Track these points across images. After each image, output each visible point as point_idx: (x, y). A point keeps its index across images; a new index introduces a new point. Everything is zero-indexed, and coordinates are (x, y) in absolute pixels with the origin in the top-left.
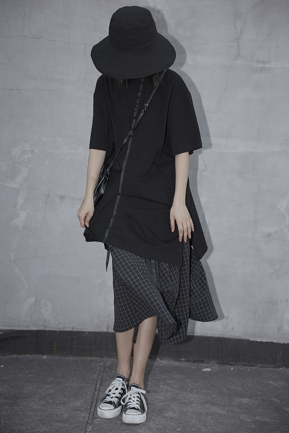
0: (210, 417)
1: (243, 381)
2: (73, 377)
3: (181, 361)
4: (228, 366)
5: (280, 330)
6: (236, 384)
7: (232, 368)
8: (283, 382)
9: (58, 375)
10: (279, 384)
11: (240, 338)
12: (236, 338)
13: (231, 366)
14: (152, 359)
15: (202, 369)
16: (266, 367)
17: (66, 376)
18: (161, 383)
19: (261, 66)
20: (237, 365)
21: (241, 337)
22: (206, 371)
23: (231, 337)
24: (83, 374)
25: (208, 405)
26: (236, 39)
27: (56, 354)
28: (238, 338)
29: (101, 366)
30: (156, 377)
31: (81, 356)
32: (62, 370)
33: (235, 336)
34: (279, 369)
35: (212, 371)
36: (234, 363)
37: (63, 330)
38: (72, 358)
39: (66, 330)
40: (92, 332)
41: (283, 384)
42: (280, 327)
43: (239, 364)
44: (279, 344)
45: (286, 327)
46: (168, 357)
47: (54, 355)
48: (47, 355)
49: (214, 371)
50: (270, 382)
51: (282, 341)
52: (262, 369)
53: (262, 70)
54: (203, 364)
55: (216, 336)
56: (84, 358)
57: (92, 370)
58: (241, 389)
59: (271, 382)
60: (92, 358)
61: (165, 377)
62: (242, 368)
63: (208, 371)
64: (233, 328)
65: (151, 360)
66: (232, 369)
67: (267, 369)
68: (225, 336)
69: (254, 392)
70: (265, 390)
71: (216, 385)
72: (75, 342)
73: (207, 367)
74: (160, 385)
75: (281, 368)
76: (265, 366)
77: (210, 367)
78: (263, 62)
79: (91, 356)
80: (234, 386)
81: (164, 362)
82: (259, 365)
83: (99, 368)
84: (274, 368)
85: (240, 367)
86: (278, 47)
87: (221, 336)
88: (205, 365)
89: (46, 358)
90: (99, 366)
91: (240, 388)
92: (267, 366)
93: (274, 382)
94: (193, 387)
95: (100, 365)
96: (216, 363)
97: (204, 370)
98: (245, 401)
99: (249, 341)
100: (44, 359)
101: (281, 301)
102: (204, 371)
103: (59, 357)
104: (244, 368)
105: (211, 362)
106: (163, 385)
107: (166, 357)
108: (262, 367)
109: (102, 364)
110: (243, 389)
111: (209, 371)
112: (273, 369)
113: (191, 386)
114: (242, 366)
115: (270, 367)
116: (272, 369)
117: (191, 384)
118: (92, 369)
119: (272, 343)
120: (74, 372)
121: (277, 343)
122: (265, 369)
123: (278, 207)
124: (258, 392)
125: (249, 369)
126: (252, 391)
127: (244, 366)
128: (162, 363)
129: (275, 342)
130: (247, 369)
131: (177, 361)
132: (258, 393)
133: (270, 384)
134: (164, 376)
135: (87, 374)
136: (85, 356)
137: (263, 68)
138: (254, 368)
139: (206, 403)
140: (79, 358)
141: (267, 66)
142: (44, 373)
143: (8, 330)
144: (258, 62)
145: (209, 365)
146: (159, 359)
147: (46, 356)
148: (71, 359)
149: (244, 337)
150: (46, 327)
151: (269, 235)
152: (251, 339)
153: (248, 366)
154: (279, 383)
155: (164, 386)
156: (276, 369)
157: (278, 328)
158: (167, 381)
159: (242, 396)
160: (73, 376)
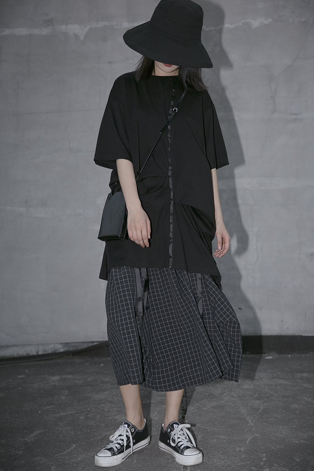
0: (279, 387)
1: (300, 363)
3: (246, 354)
4: (286, 355)
6: (296, 365)
7: (290, 356)
11: (294, 335)
12: (291, 335)
13: (288, 355)
15: (265, 358)
19: (294, 117)
25: (275, 380)
26: (272, 97)
35: (273, 358)
36: (291, 353)
49: (275, 358)
53: (295, 120)
54: (265, 354)
63: (270, 358)
64: (288, 328)
68: (282, 334)
69: (311, 369)
71: (279, 366)
77: (271, 356)
78: (295, 114)
80: (294, 366)
82: (312, 352)
85: (296, 355)
87: (278, 334)
88: (267, 355)
91: (299, 367)
96: (276, 353)
97: (267, 358)
98: (305, 375)
99: (301, 336)
104: (299, 355)
105: (271, 352)
110: (302, 367)
125: (304, 356)
126: (309, 368)
127: (299, 353)
130: (302, 356)
138: (308, 355)
139: (274, 378)
141: (299, 117)
143: (102, 341)
145: (270, 354)
149: (297, 334)
151: (312, 255)
152: (304, 335)
153: (302, 353)
159: (302, 372)
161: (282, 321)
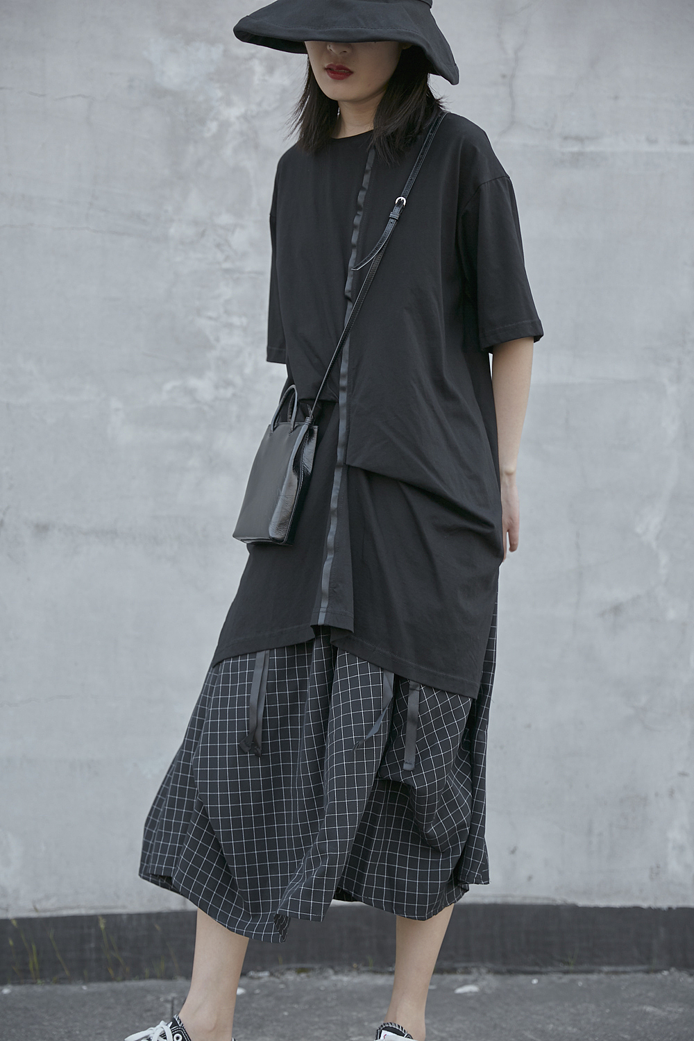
1: (572, 1010)
2: (100, 1034)
4: (522, 979)
5: (657, 874)
6: (558, 1020)
7: (535, 981)
8: (680, 1007)
9: (54, 1033)
10: (670, 1012)
11: (550, 902)
12: (539, 902)
13: (529, 977)
14: (311, 974)
15: (454, 990)
16: (625, 972)
17: (78, 1032)
18: (352, 1029)
19: (576, 149)
20: (546, 973)
21: (554, 900)
22: (465, 993)
23: (528, 901)
24: (126, 1026)
26: (504, 76)
27: (39, 981)
28: (546, 902)
29: (172, 1002)
30: (334, 1018)
31: (109, 979)
32: (63, 1020)
33: (537, 898)
34: (659, 976)
35: (482, 992)
36: (537, 969)
37: (55, 914)
38: (85, 988)
39: (65, 913)
40: (139, 915)
41: (681, 1010)
42: (658, 867)
43: (550, 968)
44: (656, 911)
45: (674, 866)
46: (355, 965)
47: (33, 983)
48: (13, 984)
49: (489, 992)
50: (644, 1007)
51: (664, 904)
52: (614, 977)
53: (576, 160)
54: (453, 977)
55: (486, 901)
56: (119, 986)
57: (149, 1014)
58: (575, 1030)
59: (649, 1009)
60: (141, 984)
61: (360, 1015)
62: (560, 978)
63: (471, 992)
64: (530, 878)
65: (308, 977)
66: (535, 984)
67: (627, 977)
68: (511, 900)
69: (610, 1034)
70: (638, 1027)
71: (504, 1026)
72: (93, 945)
73: (465, 983)
74: (350, 1037)
75: (666, 973)
76: (621, 969)
77: (474, 982)
78: (579, 139)
79: (140, 979)
80: (554, 1024)
81: (345, 979)
82: (606, 969)
83: (169, 1006)
84: (647, 972)
85: (555, 977)
86: (616, 98)
87: (499, 901)
88: (460, 977)
89: (10, 994)
90: (167, 1001)
91: (570, 1028)
92: (628, 969)
93: (655, 1006)
94: (444, 1035)
95: (170, 998)
96: (489, 972)
97: (459, 991)
99: (574, 909)
100: (6, 996)
101: (657, 795)
102: (460, 995)
103: (48, 988)
104: (566, 979)
105: (474, 970)
106: (360, 1035)
107: (350, 965)
108: (616, 973)
109: (174, 995)
110: (580, 1029)
111: (476, 993)
112: (646, 977)
113: (436, 1033)
114: (561, 975)
115: (636, 972)
116: (640, 976)
117: (435, 1026)
118: (149, 1010)
119: (637, 909)
120: (101, 1022)
121: (650, 908)
122: (623, 977)
123: (639, 530)
124: (622, 1035)
125: (581, 980)
126: (604, 1033)
127: (566, 972)
128: (341, 981)
129: (645, 905)
130: (574, 981)
131: (382, 973)
132: (623, 1038)
133: (646, 1013)
134: (355, 1014)
135: (137, 1024)
136: (124, 979)
137: (581, 154)
138: (594, 977)
140: (104, 986)
141: (590, 148)
142: (14, 1030)
144: (566, 138)
145: (470, 977)
146: (331, 972)
147: (10, 986)
148: (82, 989)
149: (560, 898)
150: (7, 910)
151: (617, 609)
152: (582, 902)
153: (575, 972)
154: (668, 1009)
155: (362, 1037)
156: (652, 976)
157: (651, 869)
158: (366, 1024)
160: (99, 1031)
161: (513, 852)
